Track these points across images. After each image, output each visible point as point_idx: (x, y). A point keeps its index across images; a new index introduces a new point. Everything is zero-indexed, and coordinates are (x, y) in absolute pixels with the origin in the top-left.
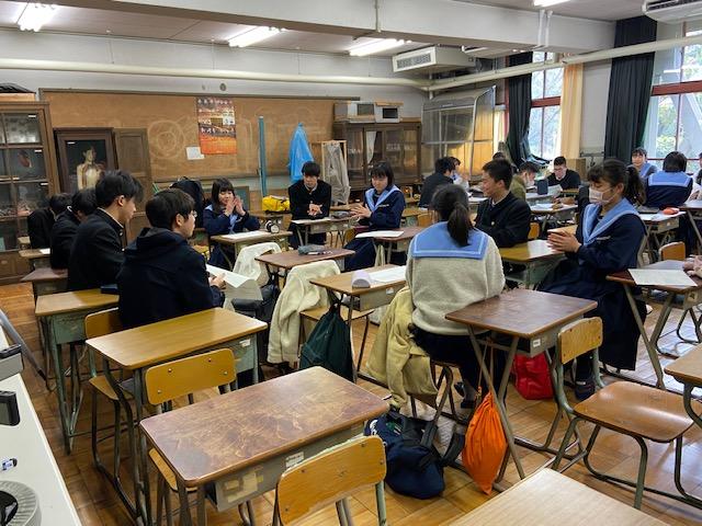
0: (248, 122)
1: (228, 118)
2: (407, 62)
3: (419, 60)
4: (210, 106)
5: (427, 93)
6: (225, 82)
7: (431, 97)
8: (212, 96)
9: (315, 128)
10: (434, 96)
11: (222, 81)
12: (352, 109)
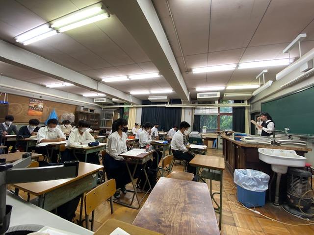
0: (47, 108)
1: (41, 105)
2: (98, 100)
3: (101, 100)
4: (35, 102)
5: (102, 108)
6: (42, 96)
8: (36, 99)
11: (41, 95)
12: (82, 109)
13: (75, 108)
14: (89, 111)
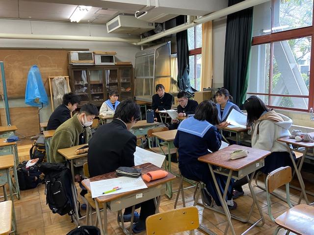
7: (142, 49)
9: (54, 68)
10: (144, 48)
12: (74, 57)
13: (65, 59)
14: (98, 61)
